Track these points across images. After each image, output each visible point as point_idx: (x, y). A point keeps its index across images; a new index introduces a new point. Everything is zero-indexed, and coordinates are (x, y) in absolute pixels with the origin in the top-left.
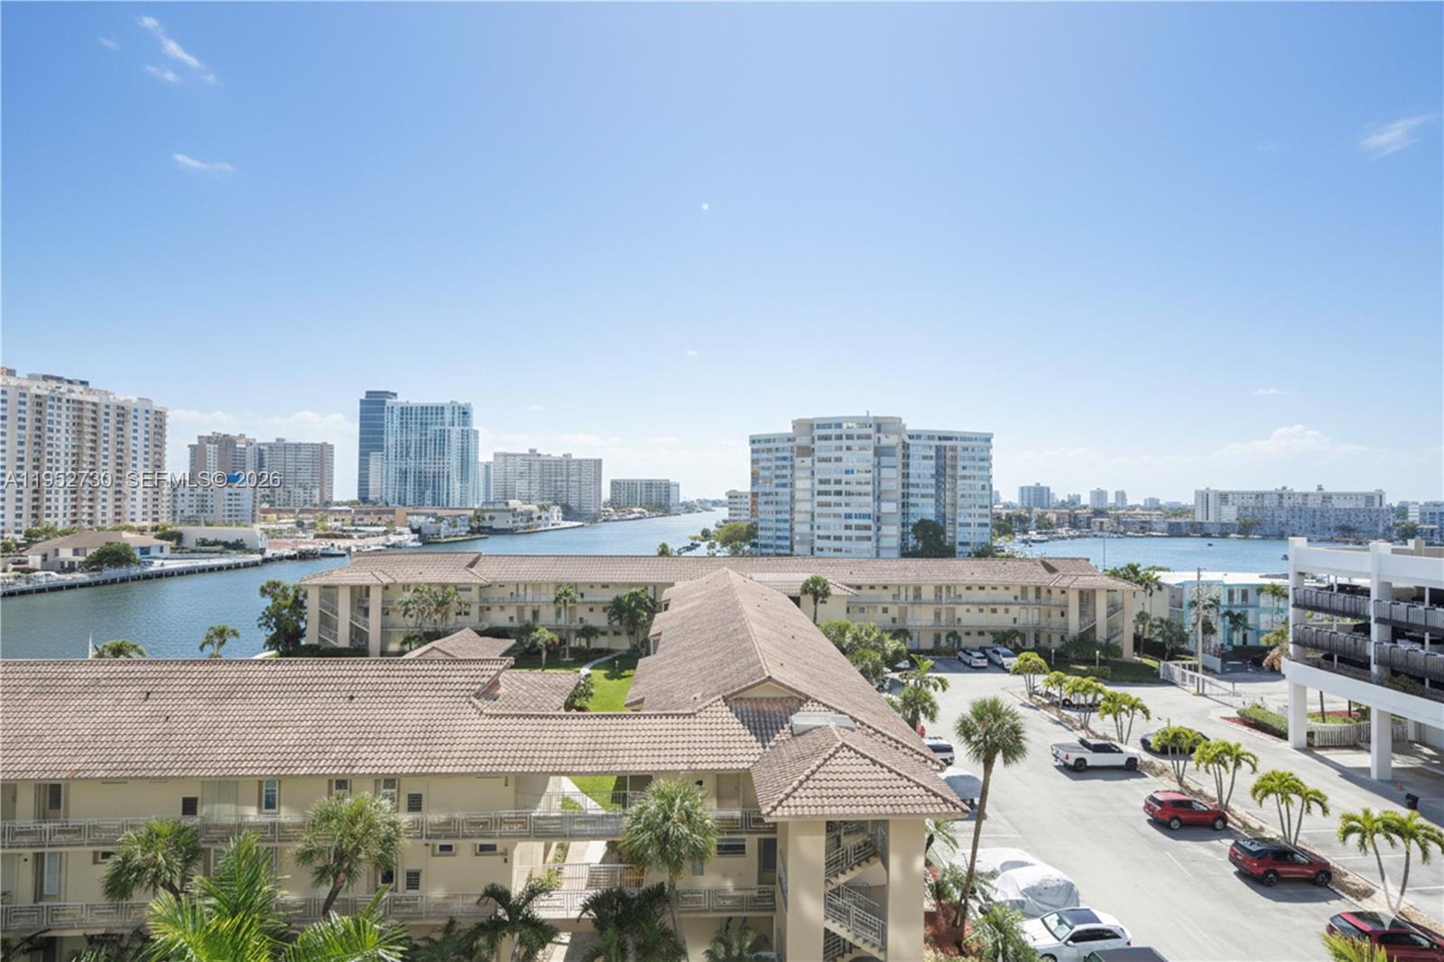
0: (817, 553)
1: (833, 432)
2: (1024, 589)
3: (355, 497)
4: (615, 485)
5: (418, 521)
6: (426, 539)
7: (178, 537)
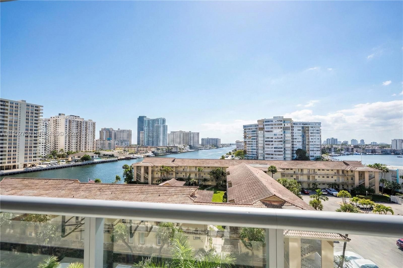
0: (265, 159)
1: (270, 123)
2: (338, 171)
3: (136, 143)
4: (203, 140)
5: (153, 149)
6: (156, 155)
7: (99, 154)
